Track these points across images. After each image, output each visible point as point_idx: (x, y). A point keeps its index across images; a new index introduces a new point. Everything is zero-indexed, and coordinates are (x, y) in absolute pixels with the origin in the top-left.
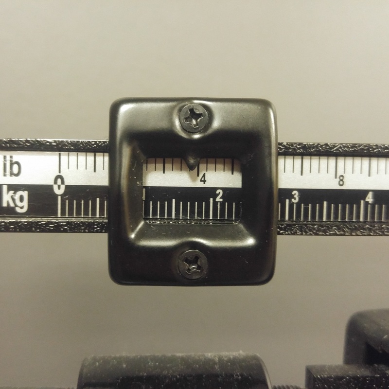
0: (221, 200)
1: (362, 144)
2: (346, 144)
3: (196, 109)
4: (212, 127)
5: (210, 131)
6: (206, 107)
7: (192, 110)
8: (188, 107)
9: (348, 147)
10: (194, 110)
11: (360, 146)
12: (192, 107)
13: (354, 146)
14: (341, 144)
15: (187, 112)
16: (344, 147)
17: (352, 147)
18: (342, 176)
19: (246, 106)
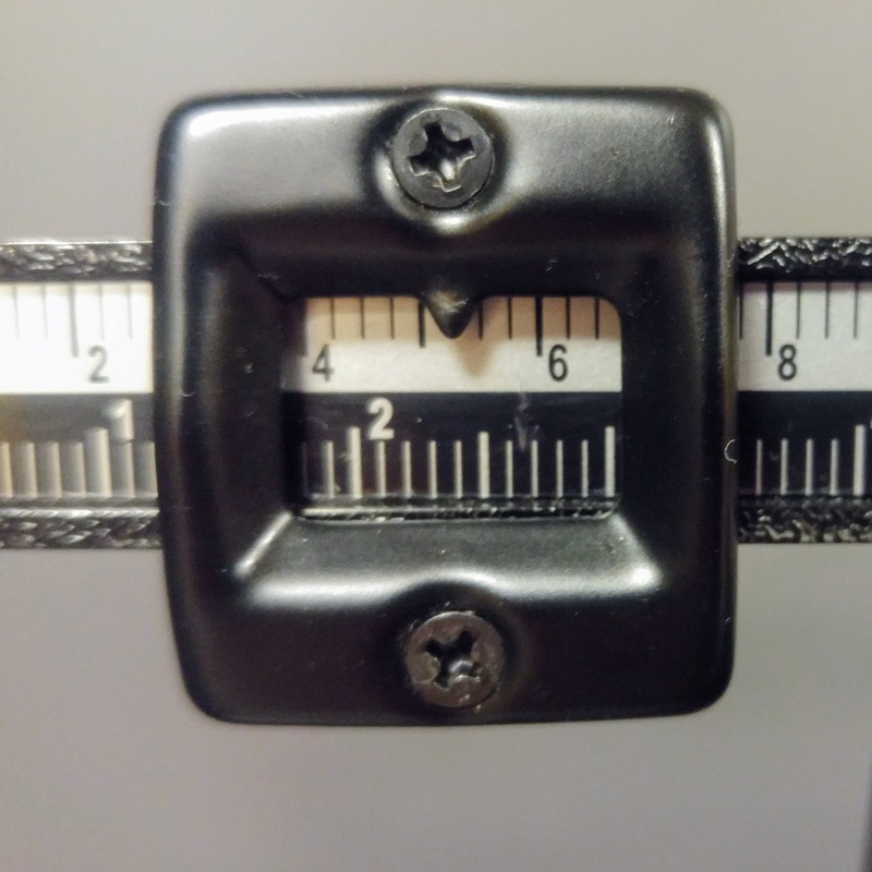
0: (389, 434)
1: (854, 240)
2: (800, 240)
3: (451, 126)
4: (508, 190)
5: (499, 205)
6: (484, 118)
7: (434, 130)
8: (422, 118)
9: (806, 252)
10: (444, 129)
11: (846, 245)
12: (433, 119)
13: (825, 244)
14: (783, 240)
15: (417, 136)
16: (792, 249)
17: (819, 250)
18: (792, 348)
19: (626, 112)
